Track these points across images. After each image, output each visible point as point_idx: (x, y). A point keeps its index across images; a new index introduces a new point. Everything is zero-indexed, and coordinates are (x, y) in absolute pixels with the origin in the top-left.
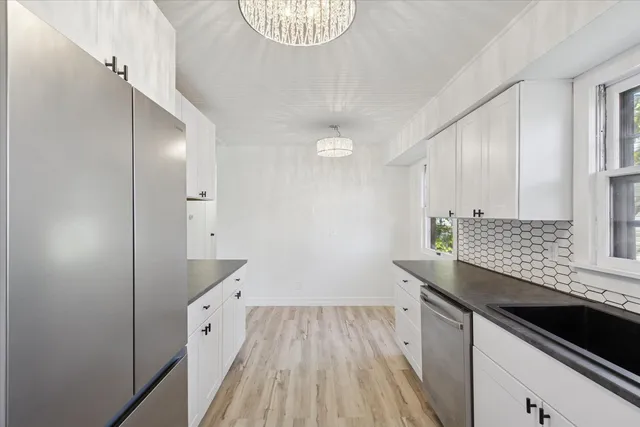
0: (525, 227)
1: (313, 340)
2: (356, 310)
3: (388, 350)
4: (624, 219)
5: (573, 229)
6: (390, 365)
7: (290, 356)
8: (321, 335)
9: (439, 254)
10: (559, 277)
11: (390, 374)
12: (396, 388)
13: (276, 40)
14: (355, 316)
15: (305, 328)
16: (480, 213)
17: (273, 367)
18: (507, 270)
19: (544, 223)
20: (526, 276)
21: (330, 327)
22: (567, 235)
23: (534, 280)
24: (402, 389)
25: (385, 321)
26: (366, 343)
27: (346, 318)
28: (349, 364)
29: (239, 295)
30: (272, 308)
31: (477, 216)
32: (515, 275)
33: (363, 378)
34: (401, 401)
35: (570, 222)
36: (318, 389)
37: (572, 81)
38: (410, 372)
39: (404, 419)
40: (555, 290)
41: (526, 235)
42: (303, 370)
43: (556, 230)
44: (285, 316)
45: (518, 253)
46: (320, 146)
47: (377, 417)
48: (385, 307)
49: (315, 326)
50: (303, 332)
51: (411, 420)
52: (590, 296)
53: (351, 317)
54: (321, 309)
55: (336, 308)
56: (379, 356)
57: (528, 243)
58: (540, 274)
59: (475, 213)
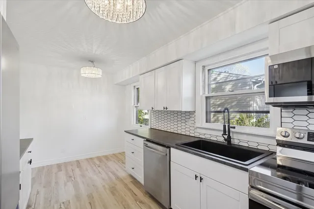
0: (179, 114)
1: (79, 179)
2: (99, 158)
3: (122, 174)
4: (208, 111)
5: (196, 114)
6: (125, 181)
7: (66, 192)
8: (83, 176)
9: (141, 126)
10: (191, 131)
11: (126, 185)
12: (130, 190)
13: (105, 18)
14: (100, 162)
15: (71, 174)
16: (167, 108)
17: (57, 202)
18: (172, 131)
19: (186, 112)
20: (179, 132)
21: (87, 170)
22: (193, 116)
23: (182, 133)
24: (133, 190)
25: (116, 161)
26: (110, 173)
27: (95, 164)
28: (104, 186)
29: (30, 162)
30: (43, 167)
31: (165, 109)
32: (175, 132)
33: (113, 191)
34: (134, 195)
35: (194, 112)
36: (90, 204)
37: (195, 62)
38: (135, 181)
39: (138, 202)
40: (190, 136)
41: (179, 117)
42: (78, 197)
43: (190, 114)
44: (55, 170)
45: (176, 123)
46: (82, 71)
47: (125, 206)
48: (113, 154)
49: (77, 171)
50: (70, 177)
51: (141, 202)
52: (201, 136)
53: (98, 163)
54: (78, 161)
55: (87, 159)
56: (118, 178)
57: (180, 119)
58: (184, 130)
59: (164, 108)
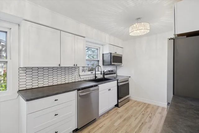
10: (76, 79)
22: (77, 70)
52: (82, 80)
58: (71, 80)
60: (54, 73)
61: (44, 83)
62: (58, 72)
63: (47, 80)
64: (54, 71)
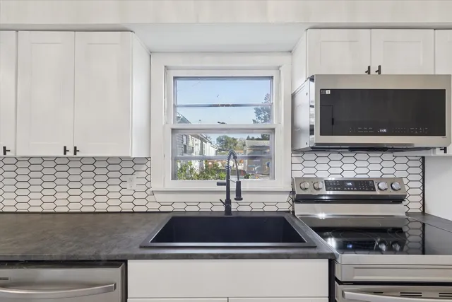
10: (137, 202)
19: (122, 160)
22: (144, 168)
35: (147, 159)
37: (150, 54)
41: (101, 171)
43: (134, 164)
45: (90, 189)
59: (65, 151)
60: (58, 175)
61: (31, 203)
62: (71, 171)
63: (40, 195)
64: (58, 168)
